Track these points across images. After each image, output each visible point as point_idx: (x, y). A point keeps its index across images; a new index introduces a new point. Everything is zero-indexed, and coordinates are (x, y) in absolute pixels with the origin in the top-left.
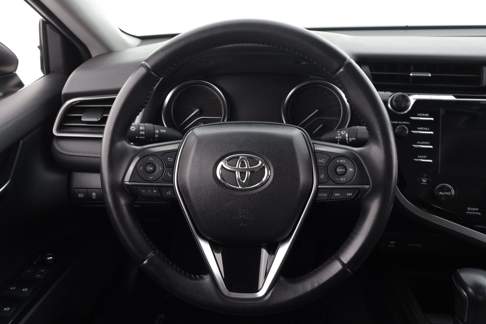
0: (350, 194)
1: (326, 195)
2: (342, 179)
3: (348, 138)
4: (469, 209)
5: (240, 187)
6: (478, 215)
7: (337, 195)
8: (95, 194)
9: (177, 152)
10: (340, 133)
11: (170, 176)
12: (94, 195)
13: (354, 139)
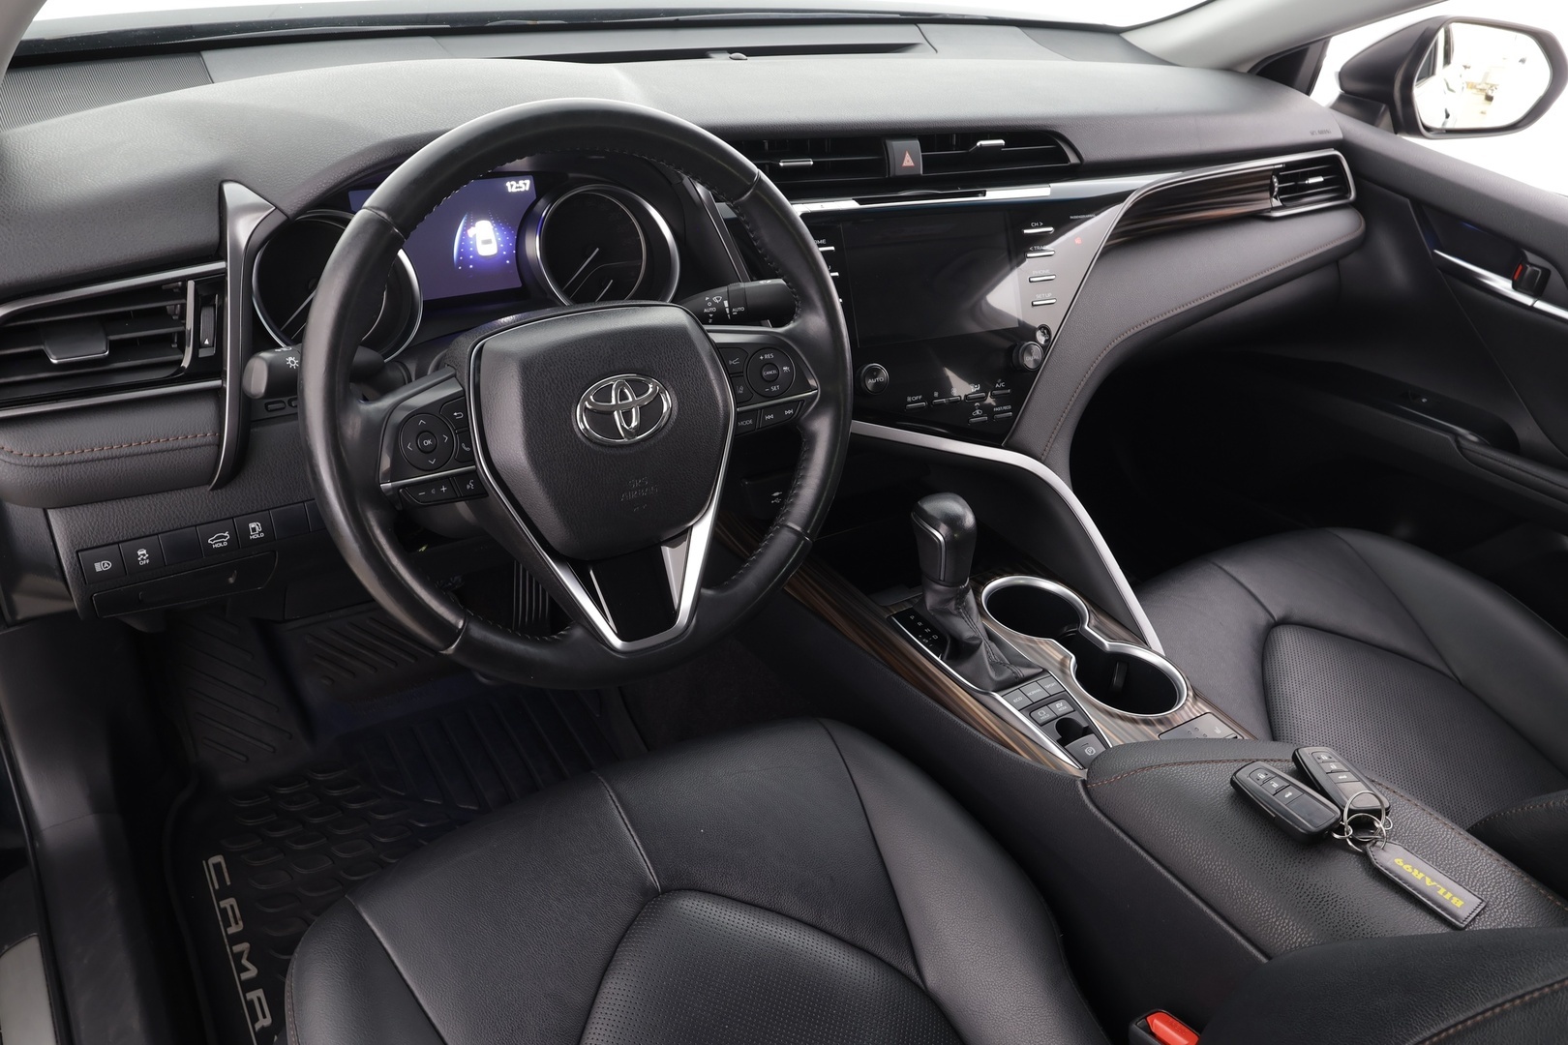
0: (789, 412)
1: (750, 422)
2: (774, 389)
3: (730, 308)
4: (909, 399)
5: (626, 440)
6: (922, 407)
7: (769, 417)
8: (145, 552)
9: (465, 395)
10: (711, 300)
11: (468, 449)
12: (144, 555)
13: (742, 309)
